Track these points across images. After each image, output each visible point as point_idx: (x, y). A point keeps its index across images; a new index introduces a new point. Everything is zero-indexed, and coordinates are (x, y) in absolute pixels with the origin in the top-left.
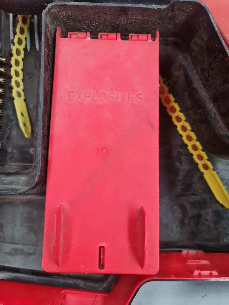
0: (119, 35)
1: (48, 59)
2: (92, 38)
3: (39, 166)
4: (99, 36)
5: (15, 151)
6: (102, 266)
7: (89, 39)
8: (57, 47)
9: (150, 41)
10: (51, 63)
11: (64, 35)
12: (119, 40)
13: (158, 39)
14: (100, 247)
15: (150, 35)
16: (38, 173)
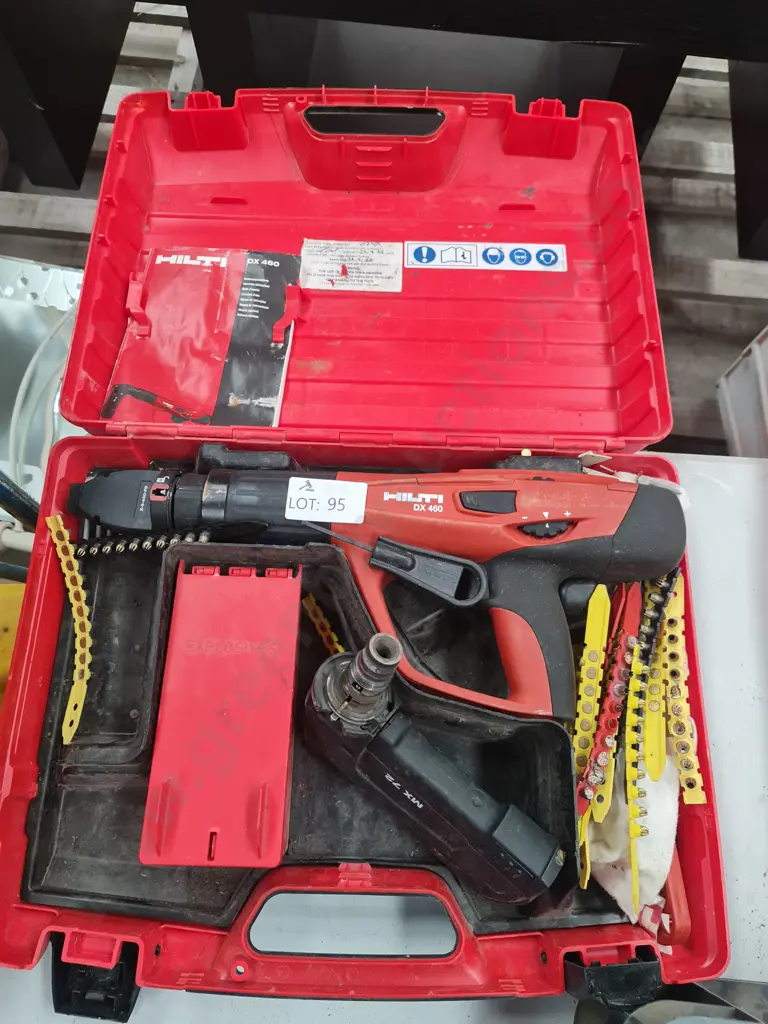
0: (254, 572)
1: (165, 601)
2: (221, 574)
3: (146, 731)
4: (230, 572)
5: (108, 714)
6: (210, 857)
7: (217, 575)
8: (178, 585)
9: (290, 578)
10: (169, 606)
11: (188, 571)
12: (254, 576)
13: (299, 575)
14: (213, 834)
15: (291, 572)
16: (145, 740)
